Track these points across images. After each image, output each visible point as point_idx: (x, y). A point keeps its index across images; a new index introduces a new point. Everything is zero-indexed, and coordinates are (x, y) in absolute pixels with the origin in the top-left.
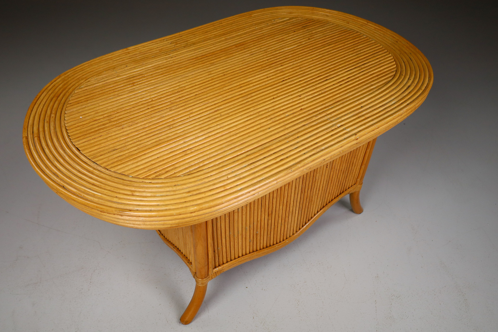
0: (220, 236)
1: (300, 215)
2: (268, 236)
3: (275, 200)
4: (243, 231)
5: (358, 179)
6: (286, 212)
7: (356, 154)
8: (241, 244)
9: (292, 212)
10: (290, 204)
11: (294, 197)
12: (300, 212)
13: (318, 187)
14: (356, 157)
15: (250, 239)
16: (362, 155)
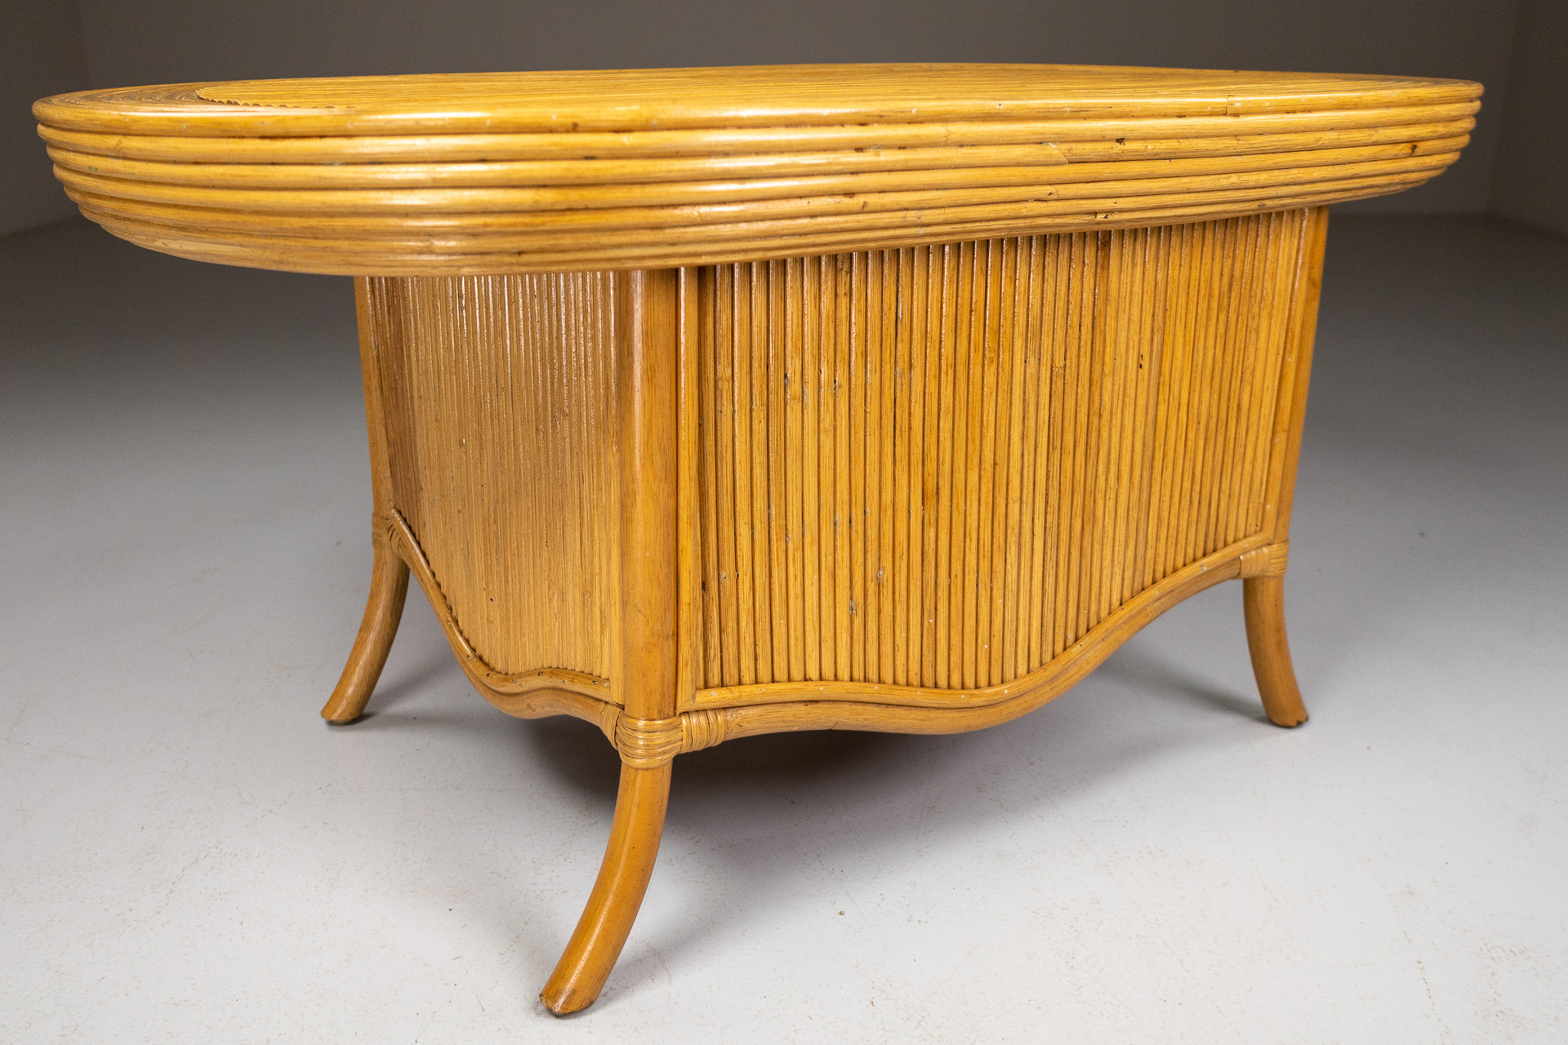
0: (730, 498)
1: (1051, 571)
2: (926, 623)
3: (946, 424)
4: (823, 527)
5: (1268, 507)
6: (996, 525)
7: (1246, 364)
8: (816, 601)
9: (1017, 530)
10: (1008, 484)
11: (1023, 455)
12: (1051, 553)
13: (1114, 455)
14: (1248, 376)
15: (851, 599)
16: (1268, 382)
